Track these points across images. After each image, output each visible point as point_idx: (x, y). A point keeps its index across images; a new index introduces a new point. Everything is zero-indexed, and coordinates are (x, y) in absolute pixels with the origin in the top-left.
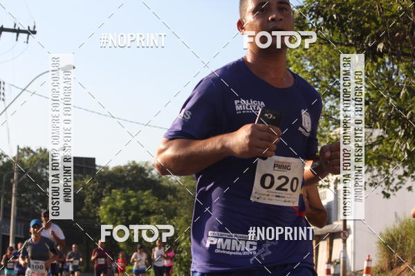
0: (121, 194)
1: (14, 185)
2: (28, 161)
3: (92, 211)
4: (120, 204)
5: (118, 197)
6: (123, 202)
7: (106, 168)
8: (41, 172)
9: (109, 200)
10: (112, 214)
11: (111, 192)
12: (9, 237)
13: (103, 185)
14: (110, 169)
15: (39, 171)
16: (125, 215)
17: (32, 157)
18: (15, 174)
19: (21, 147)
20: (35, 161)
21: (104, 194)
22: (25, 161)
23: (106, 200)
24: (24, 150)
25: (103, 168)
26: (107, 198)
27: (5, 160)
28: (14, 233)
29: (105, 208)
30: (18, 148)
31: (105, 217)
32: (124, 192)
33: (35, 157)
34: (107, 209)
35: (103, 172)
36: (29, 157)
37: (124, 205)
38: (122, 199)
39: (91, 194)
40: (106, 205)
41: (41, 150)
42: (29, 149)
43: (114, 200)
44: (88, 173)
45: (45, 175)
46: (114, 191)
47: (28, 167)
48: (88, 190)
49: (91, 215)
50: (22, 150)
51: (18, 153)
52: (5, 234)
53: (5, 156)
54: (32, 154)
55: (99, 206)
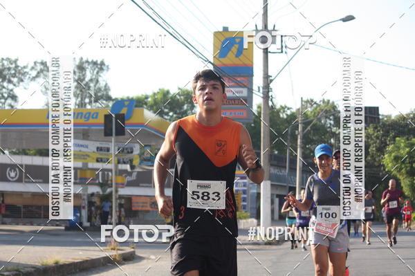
0: (405, 142)
1: (299, 137)
2: (312, 112)
3: (377, 159)
4: (404, 152)
5: (402, 145)
6: (407, 149)
7: (389, 117)
8: (325, 123)
9: (393, 148)
10: (397, 162)
11: (395, 140)
12: (295, 188)
13: (386, 133)
14: (393, 118)
15: (323, 122)
16: (409, 163)
17: (316, 108)
18: (300, 125)
19: (305, 99)
20: (319, 113)
21: (388, 143)
22: (309, 113)
23: (390, 148)
24: (307, 102)
25: (386, 116)
26: (391, 146)
27: (289, 112)
28: (299, 184)
29: (390, 156)
30: (302, 100)
31: (390, 165)
32: (408, 139)
33: (318, 108)
34: (392, 158)
35: (386, 121)
36: (313, 108)
37: (408, 153)
38: (406, 146)
39: (375, 142)
40: (390, 153)
41: (324, 101)
42: (312, 101)
43: (399, 148)
44: (372, 122)
45: (329, 125)
46: (397, 139)
47: (312, 118)
48: (372, 139)
49: (376, 164)
50: (305, 102)
51: (302, 105)
52: (292, 185)
53: (288, 109)
54: (315, 106)
55: (384, 155)
